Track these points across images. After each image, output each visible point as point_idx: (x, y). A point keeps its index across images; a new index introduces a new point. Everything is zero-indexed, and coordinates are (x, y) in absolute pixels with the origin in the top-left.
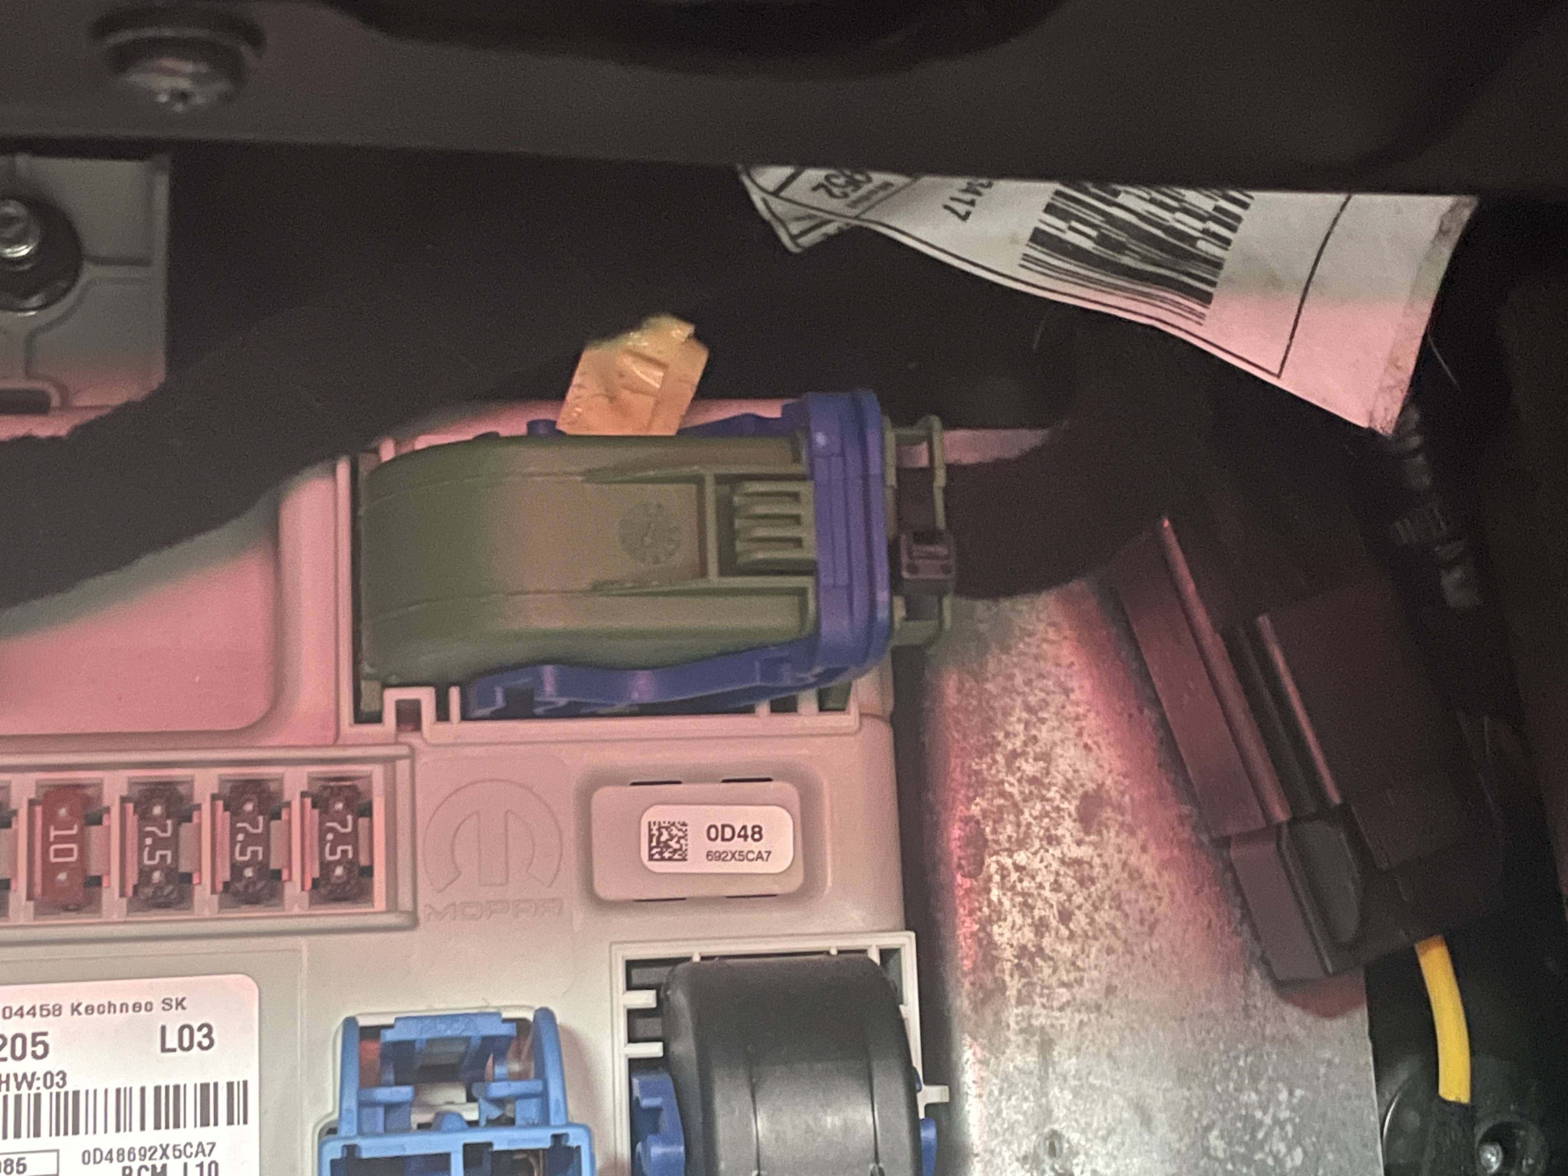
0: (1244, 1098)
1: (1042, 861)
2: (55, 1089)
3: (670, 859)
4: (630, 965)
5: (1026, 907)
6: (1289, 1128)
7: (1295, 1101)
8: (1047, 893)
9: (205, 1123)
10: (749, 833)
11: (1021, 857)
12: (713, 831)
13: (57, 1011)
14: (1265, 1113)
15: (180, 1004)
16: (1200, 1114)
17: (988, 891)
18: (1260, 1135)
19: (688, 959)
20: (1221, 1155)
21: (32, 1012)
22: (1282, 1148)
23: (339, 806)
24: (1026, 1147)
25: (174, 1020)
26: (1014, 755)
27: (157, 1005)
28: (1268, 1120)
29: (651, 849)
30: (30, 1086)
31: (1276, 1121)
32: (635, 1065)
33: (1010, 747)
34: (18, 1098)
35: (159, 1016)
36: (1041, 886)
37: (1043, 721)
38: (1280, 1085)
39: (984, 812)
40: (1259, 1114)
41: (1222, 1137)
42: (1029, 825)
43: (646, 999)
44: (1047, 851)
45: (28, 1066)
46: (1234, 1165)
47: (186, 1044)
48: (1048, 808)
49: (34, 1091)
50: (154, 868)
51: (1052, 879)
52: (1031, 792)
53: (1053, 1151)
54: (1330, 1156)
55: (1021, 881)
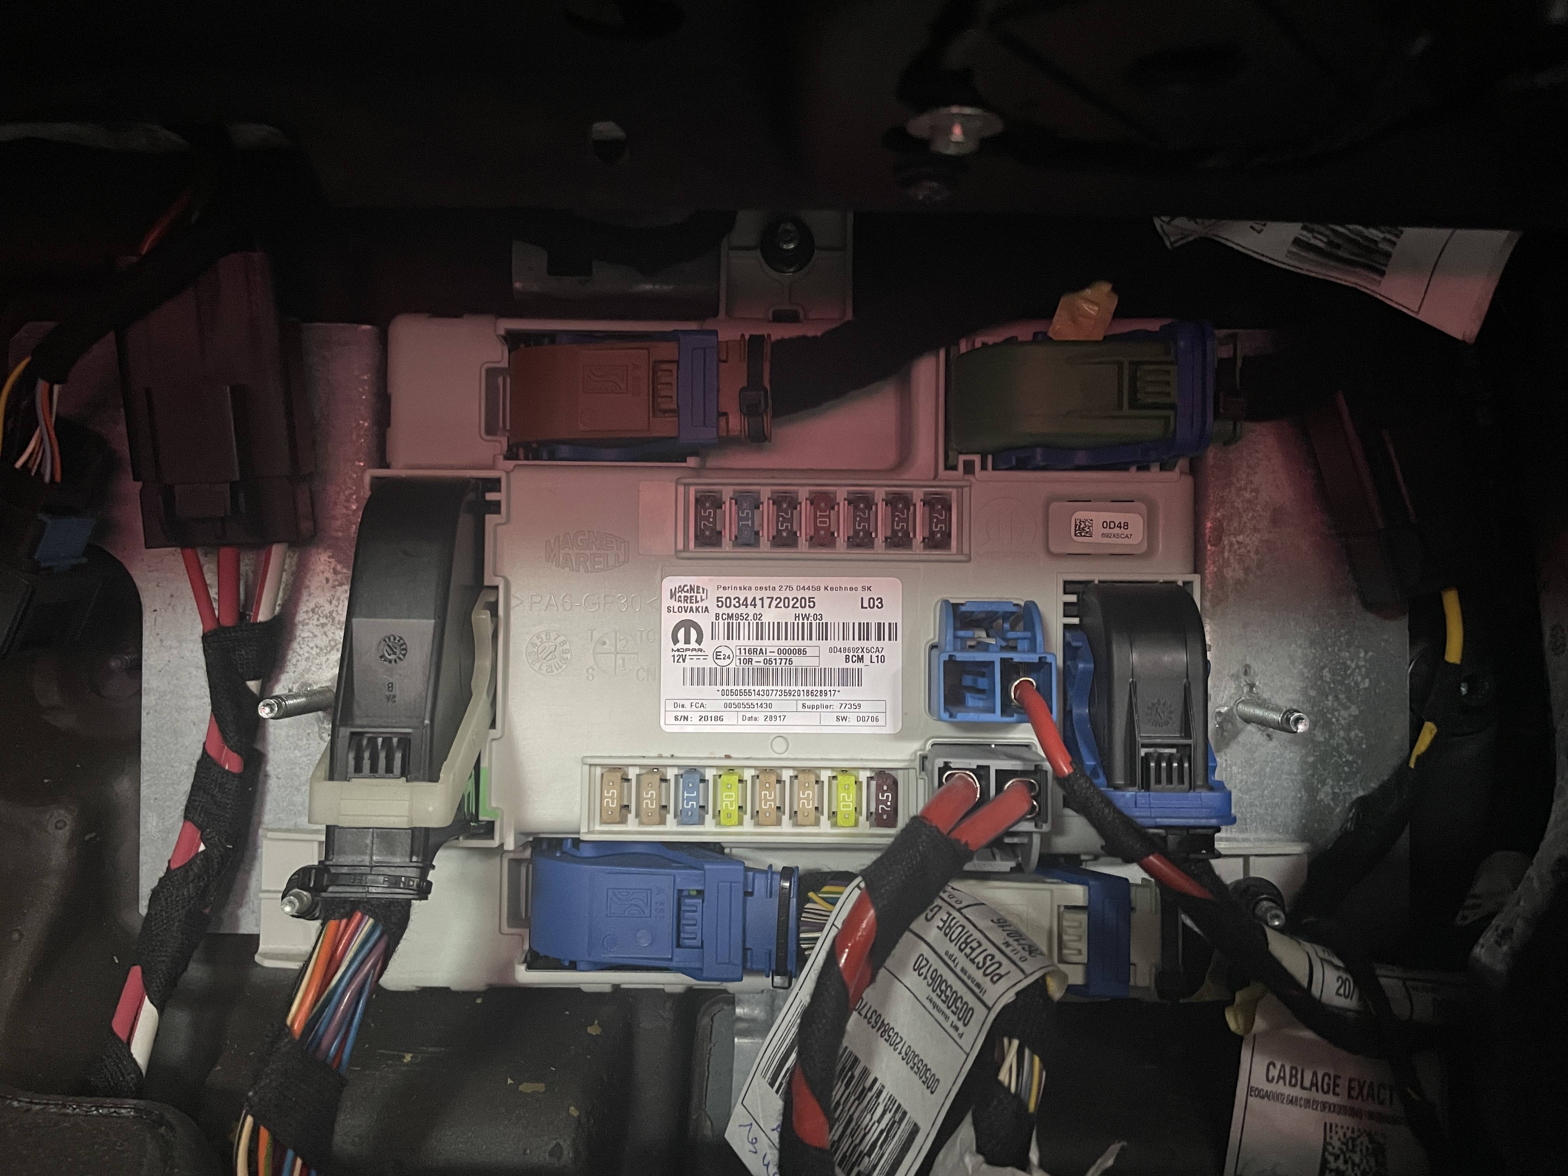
0: (1342, 654)
1: (1250, 540)
2: (818, 621)
3: (1085, 536)
4: (1066, 583)
5: (1241, 561)
6: (1363, 670)
7: (1367, 657)
8: (1252, 555)
9: (879, 639)
10: (1122, 525)
11: (1240, 538)
12: (1105, 524)
13: (819, 588)
14: (1352, 662)
15: (869, 589)
16: (1319, 661)
17: (1223, 552)
18: (1349, 672)
19: (1091, 582)
20: (1328, 680)
21: (809, 588)
22: (1359, 679)
23: (940, 507)
24: (1234, 671)
25: (866, 596)
26: (1240, 489)
27: (860, 589)
28: (1353, 666)
29: (1076, 531)
30: (808, 620)
31: (1358, 667)
32: (1066, 627)
33: (1238, 485)
34: (803, 624)
35: (861, 593)
36: (1249, 551)
37: (1256, 473)
38: (1361, 650)
39: (1223, 516)
40: (1349, 662)
41: (1329, 671)
42: (1245, 523)
43: (1073, 598)
44: (1253, 535)
45: (807, 611)
46: (1334, 685)
47: (872, 606)
48: (1256, 515)
49: (809, 621)
50: (860, 530)
51: (1255, 548)
52: (1247, 508)
53: (1246, 673)
54: (1383, 684)
55: (1239, 549)
